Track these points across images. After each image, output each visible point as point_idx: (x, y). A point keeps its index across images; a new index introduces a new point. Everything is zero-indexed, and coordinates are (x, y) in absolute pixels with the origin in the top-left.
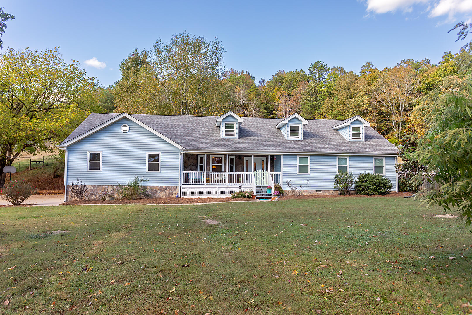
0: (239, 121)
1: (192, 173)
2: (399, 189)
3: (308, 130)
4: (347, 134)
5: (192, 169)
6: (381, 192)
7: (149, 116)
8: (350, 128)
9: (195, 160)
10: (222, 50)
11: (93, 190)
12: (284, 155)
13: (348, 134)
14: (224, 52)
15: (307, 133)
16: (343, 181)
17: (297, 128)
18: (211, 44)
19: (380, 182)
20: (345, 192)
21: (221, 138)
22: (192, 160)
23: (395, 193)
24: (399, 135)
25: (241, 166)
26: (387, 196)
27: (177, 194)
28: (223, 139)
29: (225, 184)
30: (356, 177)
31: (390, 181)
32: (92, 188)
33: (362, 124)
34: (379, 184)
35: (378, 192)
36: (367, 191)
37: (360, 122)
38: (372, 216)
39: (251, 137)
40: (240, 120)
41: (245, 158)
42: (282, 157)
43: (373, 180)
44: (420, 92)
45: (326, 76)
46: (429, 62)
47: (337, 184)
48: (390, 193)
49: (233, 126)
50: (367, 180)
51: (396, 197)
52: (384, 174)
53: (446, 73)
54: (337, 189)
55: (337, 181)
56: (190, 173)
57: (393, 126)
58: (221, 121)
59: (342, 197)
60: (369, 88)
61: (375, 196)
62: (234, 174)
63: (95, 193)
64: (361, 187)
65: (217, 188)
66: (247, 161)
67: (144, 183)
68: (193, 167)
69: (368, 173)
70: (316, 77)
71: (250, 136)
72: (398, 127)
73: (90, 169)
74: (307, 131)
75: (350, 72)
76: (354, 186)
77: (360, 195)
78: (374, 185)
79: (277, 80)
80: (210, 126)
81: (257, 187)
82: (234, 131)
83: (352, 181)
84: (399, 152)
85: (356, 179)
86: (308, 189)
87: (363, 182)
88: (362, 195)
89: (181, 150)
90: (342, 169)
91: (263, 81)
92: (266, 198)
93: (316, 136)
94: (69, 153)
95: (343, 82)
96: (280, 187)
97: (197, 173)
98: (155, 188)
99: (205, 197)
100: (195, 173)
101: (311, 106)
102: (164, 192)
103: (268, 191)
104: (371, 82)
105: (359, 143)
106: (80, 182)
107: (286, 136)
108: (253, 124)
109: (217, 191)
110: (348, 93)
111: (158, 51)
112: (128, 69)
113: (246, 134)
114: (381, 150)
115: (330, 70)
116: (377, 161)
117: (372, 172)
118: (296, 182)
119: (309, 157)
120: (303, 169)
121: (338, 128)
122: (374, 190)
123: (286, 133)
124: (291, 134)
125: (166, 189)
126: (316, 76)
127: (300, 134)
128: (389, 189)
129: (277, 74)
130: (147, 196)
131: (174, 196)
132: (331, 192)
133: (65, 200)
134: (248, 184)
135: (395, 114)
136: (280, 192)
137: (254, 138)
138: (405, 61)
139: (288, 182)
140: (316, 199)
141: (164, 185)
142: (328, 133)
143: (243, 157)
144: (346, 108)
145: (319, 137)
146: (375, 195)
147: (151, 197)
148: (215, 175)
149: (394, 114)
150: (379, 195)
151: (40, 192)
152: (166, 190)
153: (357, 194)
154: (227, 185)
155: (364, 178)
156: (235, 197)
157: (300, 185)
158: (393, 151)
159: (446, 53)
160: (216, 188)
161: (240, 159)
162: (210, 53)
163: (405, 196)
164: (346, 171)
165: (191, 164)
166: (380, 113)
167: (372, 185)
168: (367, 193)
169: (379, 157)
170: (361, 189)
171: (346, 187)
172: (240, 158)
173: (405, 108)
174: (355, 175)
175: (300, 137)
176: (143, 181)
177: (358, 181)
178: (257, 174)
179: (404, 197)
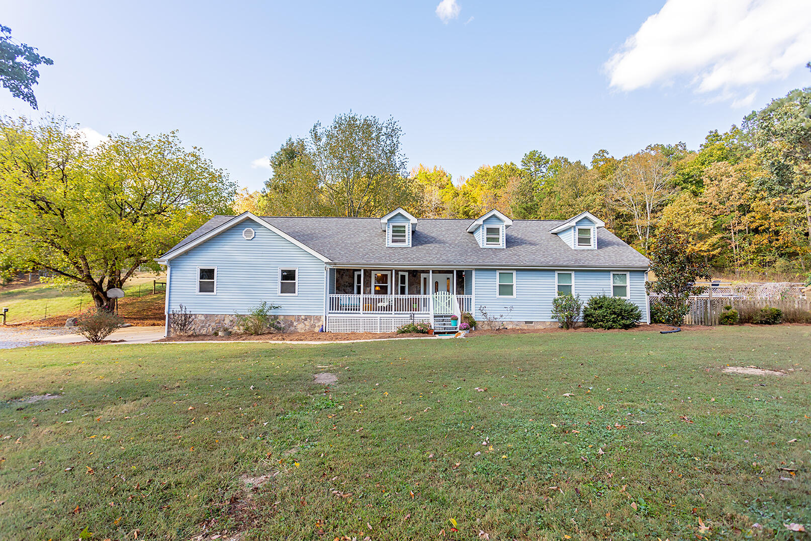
0: (411, 222)
1: (344, 296)
2: (651, 320)
3: (514, 234)
4: (570, 239)
5: (347, 291)
6: (623, 324)
7: (292, 219)
8: (575, 230)
9: (351, 279)
10: (400, 132)
11: (204, 321)
12: (476, 270)
13: (573, 239)
14: (401, 135)
15: (512, 238)
16: (565, 308)
17: (496, 231)
18: (384, 125)
19: (622, 309)
20: (568, 324)
21: (387, 246)
22: (346, 278)
23: (645, 325)
24: (646, 244)
25: (417, 287)
26: (633, 330)
27: (321, 327)
28: (389, 247)
29: (390, 312)
30: (584, 302)
31: (637, 307)
32: (203, 318)
33: (594, 225)
34: (621, 312)
35: (620, 325)
36: (601, 323)
37: (590, 221)
38: (610, 368)
39: (429, 245)
40: (414, 220)
41: (423, 276)
42: (474, 273)
43: (611, 306)
44: (675, 185)
45: (544, 170)
46: (685, 146)
47: (556, 311)
48: (638, 326)
49: (403, 229)
50: (603, 307)
51: (647, 332)
52: (628, 297)
53: (711, 158)
54: (557, 320)
55: (557, 307)
56: (342, 297)
57: (638, 233)
58: (387, 222)
59: (564, 332)
60: (603, 182)
61: (615, 330)
62: (407, 297)
63: (207, 325)
64: (593, 317)
65: (379, 319)
66: (425, 279)
67: (274, 311)
68: (348, 288)
69: (604, 296)
70: (531, 171)
71: (429, 243)
72: (644, 234)
73: (200, 292)
74: (512, 236)
75: (577, 162)
76: (581, 314)
77: (592, 329)
78: (613, 314)
79: (480, 176)
80: (374, 231)
81: (435, 317)
82: (404, 236)
83: (578, 308)
84: (651, 264)
85: (584, 304)
86: (512, 320)
87: (595, 309)
88: (594, 328)
89: (326, 263)
90: (564, 289)
91: (462, 178)
92: (449, 333)
93: (526, 243)
94: (173, 269)
95: (567, 176)
96: (472, 317)
97: (353, 297)
98: (291, 319)
99: (361, 331)
100: (350, 297)
101: (524, 208)
102: (302, 324)
103: (453, 322)
104: (605, 174)
105: (589, 252)
106: (184, 310)
107: (481, 242)
108: (435, 226)
109: (379, 322)
110: (574, 190)
111: (317, 138)
112: (281, 163)
113: (423, 241)
114: (623, 262)
115: (550, 162)
116: (618, 278)
117: (610, 294)
118: (493, 309)
119: (514, 273)
120: (506, 290)
121: (558, 230)
122: (614, 322)
123: (481, 238)
124: (488, 240)
125: (306, 319)
126: (532, 169)
127: (501, 240)
128: (636, 319)
129: (481, 170)
130: (279, 329)
131: (317, 330)
132: (548, 324)
133: (166, 335)
134: (425, 312)
135: (640, 216)
136: (470, 324)
137: (433, 245)
138: (652, 146)
139: (482, 309)
140: (524, 335)
141: (303, 314)
142: (544, 238)
143: (419, 274)
144: (572, 210)
145: (530, 243)
146: (614, 328)
147: (285, 331)
148: (379, 299)
149: (638, 216)
150: (621, 328)
151: (156, 322)
152: (305, 322)
153: (587, 327)
154: (393, 314)
155: (597, 304)
156: (403, 332)
157: (499, 314)
158: (641, 263)
159: (711, 132)
160: (377, 319)
161: (415, 276)
162: (383, 136)
163: (663, 331)
164: (569, 293)
165: (345, 283)
166: (619, 216)
167: (610, 314)
168: (602, 326)
169: (620, 272)
170: (593, 320)
171: (569, 317)
172: (414, 274)
173: (654, 208)
174: (583, 299)
175: (502, 244)
176: (273, 308)
177: (588, 307)
178: (437, 297)
179: (661, 332)
